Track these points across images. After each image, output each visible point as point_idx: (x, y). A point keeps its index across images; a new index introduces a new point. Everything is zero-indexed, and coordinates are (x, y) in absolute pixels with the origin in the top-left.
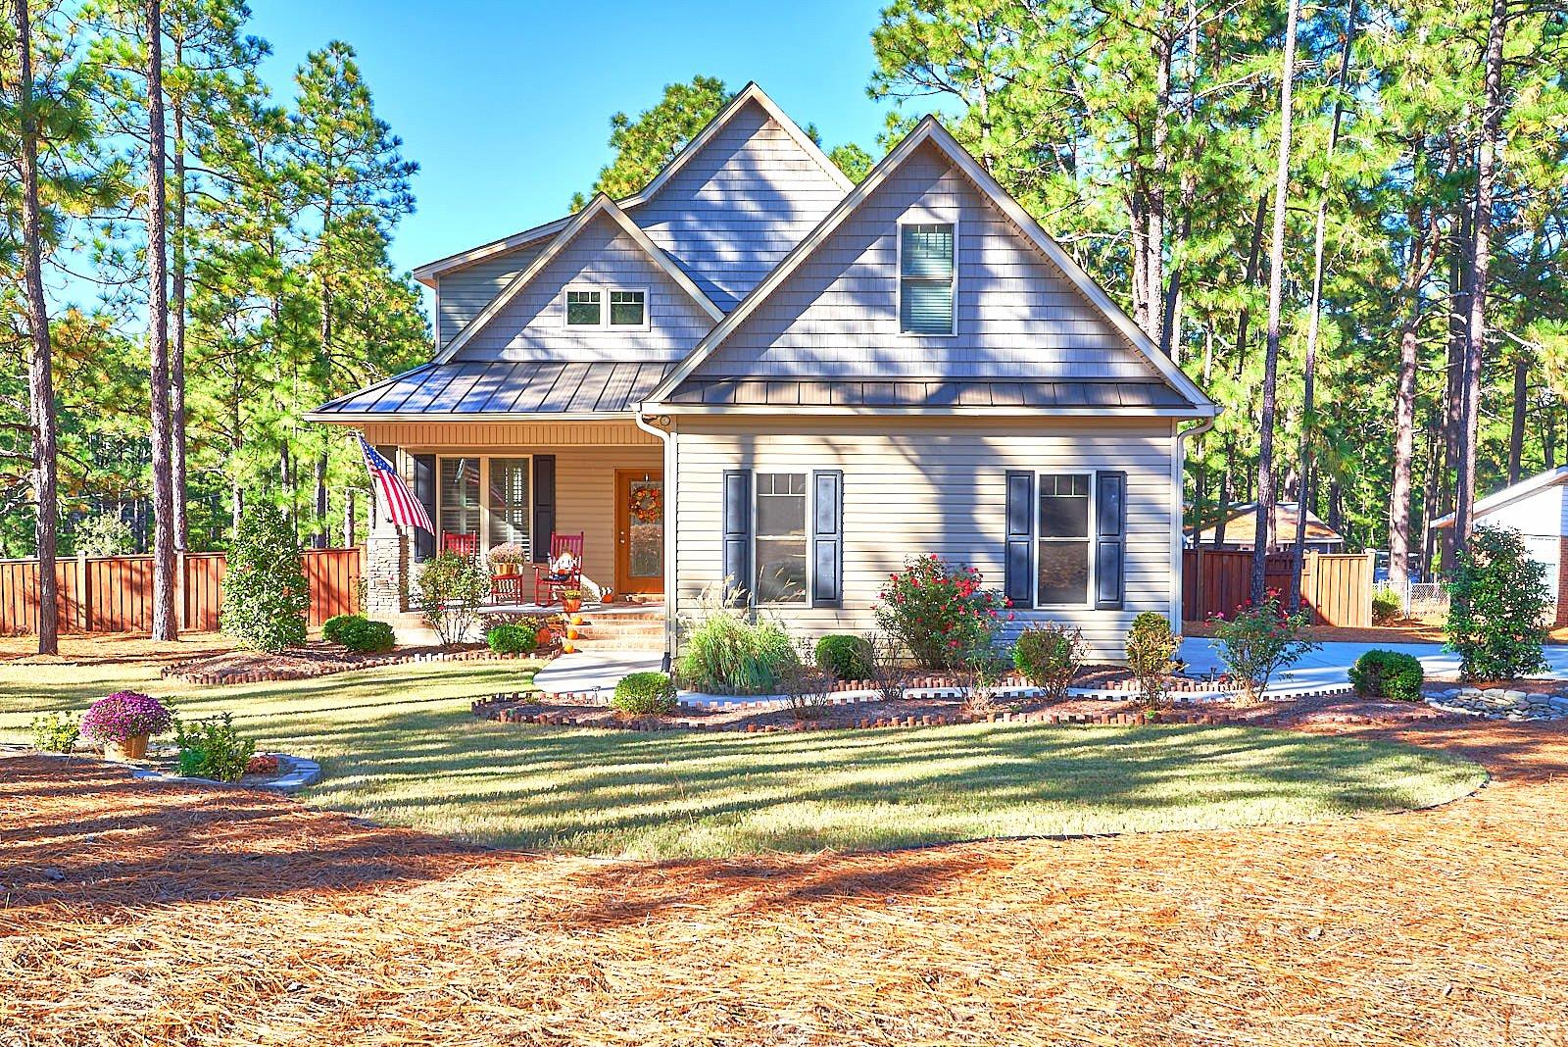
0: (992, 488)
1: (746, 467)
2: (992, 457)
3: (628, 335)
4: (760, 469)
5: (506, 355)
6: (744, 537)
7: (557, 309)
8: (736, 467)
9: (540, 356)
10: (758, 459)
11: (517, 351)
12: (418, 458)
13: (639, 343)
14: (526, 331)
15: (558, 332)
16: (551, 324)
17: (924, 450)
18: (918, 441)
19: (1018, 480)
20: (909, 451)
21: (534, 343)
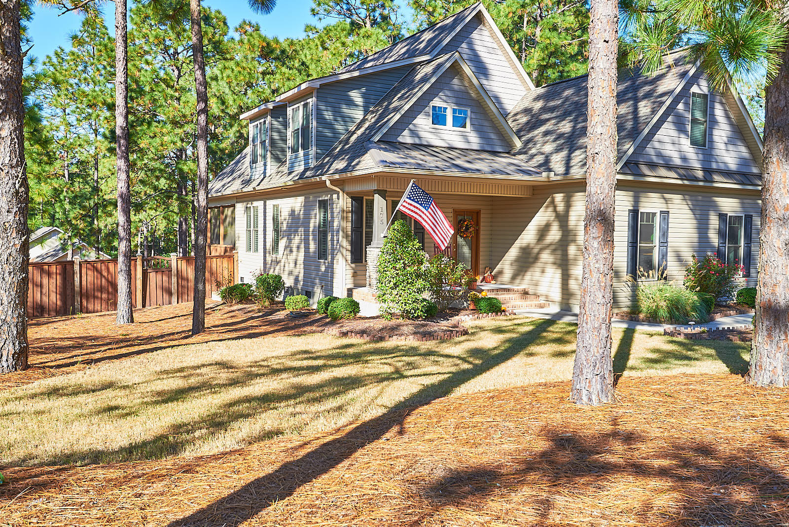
0: (714, 221)
1: (636, 208)
2: (715, 207)
3: (460, 134)
4: (641, 210)
5: (400, 139)
6: (635, 245)
7: (427, 114)
8: (631, 208)
9: (417, 141)
10: (641, 204)
11: (406, 138)
12: (353, 198)
13: (467, 139)
14: (411, 126)
15: (427, 128)
16: (423, 122)
17: (695, 203)
18: (693, 198)
19: (722, 217)
20: (690, 203)
21: (414, 134)
